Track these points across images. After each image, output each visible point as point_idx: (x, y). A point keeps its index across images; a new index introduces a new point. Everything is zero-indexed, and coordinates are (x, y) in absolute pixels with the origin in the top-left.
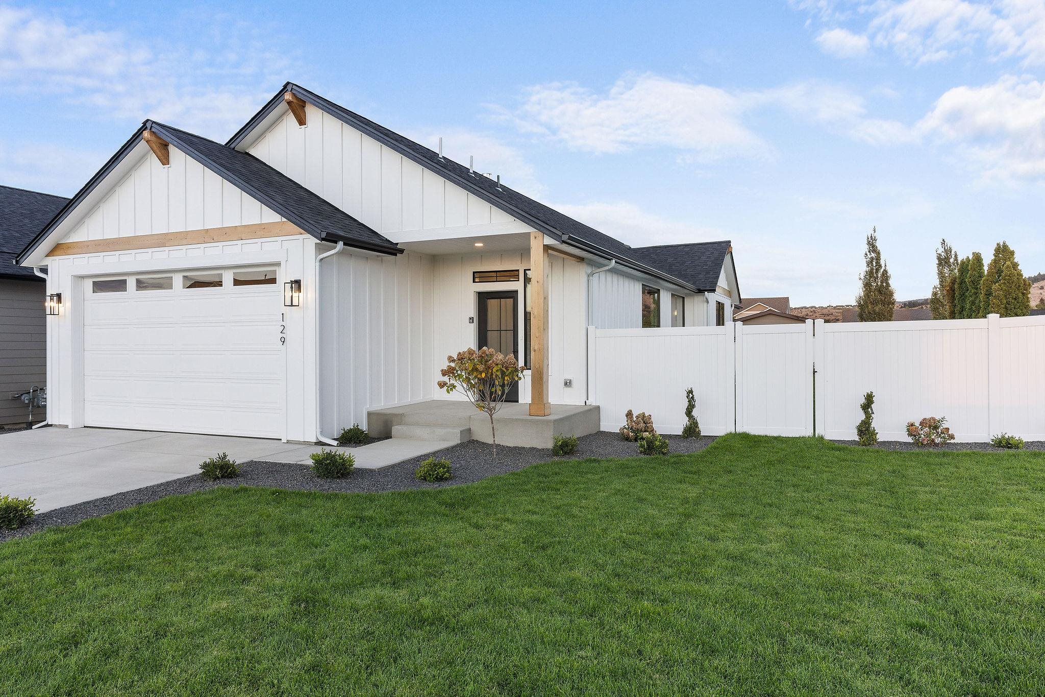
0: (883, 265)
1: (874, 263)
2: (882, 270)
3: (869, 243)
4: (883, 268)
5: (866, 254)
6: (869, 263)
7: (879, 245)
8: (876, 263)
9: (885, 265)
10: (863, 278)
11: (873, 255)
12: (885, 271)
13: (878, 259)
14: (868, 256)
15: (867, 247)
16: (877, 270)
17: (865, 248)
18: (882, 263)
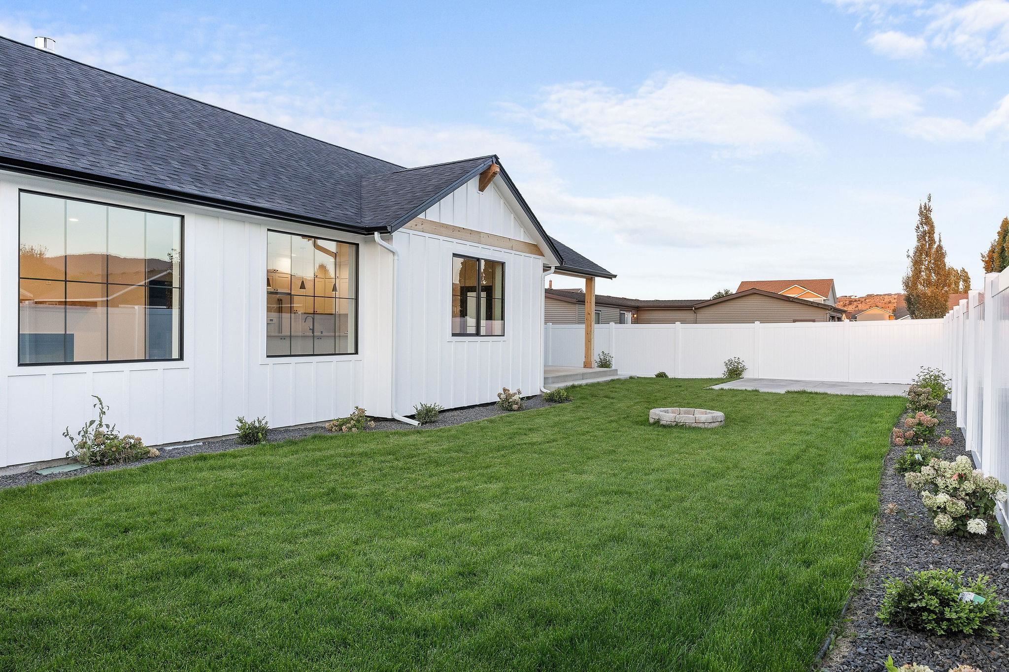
0: (937, 239)
1: (927, 238)
2: (935, 246)
3: (921, 213)
4: (937, 243)
5: (918, 227)
6: (921, 238)
7: (933, 216)
8: (929, 237)
9: (940, 240)
10: (911, 254)
11: (926, 228)
12: (940, 247)
13: (931, 232)
14: (920, 228)
15: (918, 218)
16: (931, 245)
17: (916, 219)
18: (936, 237)
